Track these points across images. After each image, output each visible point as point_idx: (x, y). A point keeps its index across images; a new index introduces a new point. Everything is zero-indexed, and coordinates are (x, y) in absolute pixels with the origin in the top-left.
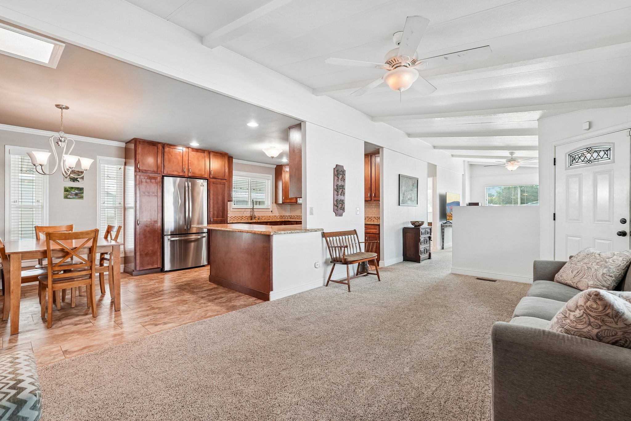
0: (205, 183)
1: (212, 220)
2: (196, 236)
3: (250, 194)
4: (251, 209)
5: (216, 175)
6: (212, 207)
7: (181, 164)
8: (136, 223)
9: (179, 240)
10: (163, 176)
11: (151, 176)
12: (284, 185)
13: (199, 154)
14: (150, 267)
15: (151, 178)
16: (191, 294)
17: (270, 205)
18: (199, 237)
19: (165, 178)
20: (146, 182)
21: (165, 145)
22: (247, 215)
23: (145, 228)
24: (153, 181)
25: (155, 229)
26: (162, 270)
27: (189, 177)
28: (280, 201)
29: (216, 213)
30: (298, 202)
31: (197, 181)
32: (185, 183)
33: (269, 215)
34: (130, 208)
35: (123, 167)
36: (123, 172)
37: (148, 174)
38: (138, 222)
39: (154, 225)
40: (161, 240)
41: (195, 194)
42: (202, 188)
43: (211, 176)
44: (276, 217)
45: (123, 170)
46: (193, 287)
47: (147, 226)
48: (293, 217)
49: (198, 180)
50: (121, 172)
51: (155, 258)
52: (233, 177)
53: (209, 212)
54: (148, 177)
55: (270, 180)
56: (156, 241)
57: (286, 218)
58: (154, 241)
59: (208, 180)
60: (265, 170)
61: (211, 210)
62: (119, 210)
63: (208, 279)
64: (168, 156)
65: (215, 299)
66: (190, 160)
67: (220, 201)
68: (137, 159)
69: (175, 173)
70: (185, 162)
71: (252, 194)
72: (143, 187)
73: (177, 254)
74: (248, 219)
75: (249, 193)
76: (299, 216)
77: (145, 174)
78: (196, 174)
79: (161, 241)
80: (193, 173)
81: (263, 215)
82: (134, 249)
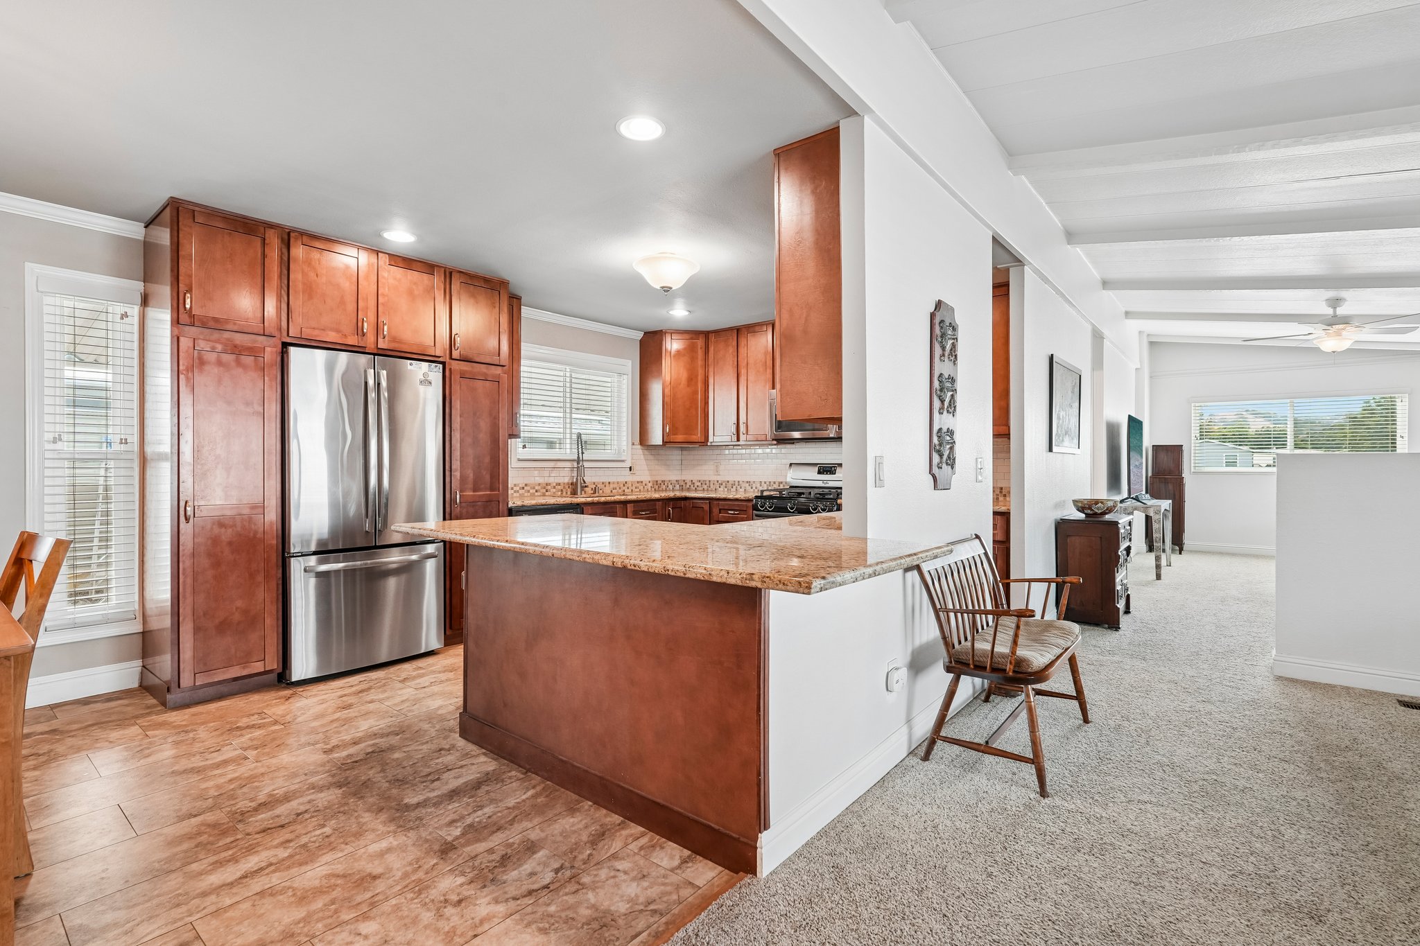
0: (435, 374)
1: (458, 496)
2: (403, 553)
3: (568, 415)
4: (573, 460)
5: (470, 349)
6: (457, 454)
7: (351, 307)
8: (180, 513)
9: (345, 571)
10: (285, 345)
11: (238, 342)
12: (667, 391)
13: (413, 276)
14: (236, 672)
15: (237, 350)
16: (392, 828)
17: (625, 448)
18: (414, 557)
19: (292, 350)
20: (220, 363)
21: (292, 234)
22: (561, 480)
23: (216, 530)
24: (248, 360)
25: (256, 533)
26: (282, 678)
27: (380, 353)
28: (656, 437)
29: (471, 475)
30: (711, 439)
31: (409, 367)
32: (365, 371)
33: (622, 479)
34: (161, 457)
35: (135, 311)
36: (136, 329)
37: (227, 335)
38: (188, 509)
39: (250, 520)
40: (280, 571)
41: (401, 409)
42: (422, 389)
43: (455, 354)
44: (644, 484)
45: (136, 320)
46: (400, 774)
47: (221, 524)
48: (689, 484)
49: (411, 364)
50: (128, 328)
51: (254, 637)
52: (523, 362)
53: (447, 473)
54: (225, 345)
55: (625, 377)
56: (260, 578)
57: (671, 487)
58: (252, 576)
59: (444, 364)
60: (610, 346)
61: (456, 465)
62: (122, 464)
63: (454, 723)
64: (304, 274)
65: (505, 860)
66: (383, 295)
67: (484, 437)
68: (180, 278)
69: (331, 337)
70: (366, 300)
71: (574, 416)
72: (204, 380)
73: (339, 617)
74: (564, 493)
75: (565, 412)
76: (707, 483)
77: (216, 335)
78: (405, 343)
79: (280, 575)
80: (394, 340)
81: (606, 480)
82: (169, 604)
